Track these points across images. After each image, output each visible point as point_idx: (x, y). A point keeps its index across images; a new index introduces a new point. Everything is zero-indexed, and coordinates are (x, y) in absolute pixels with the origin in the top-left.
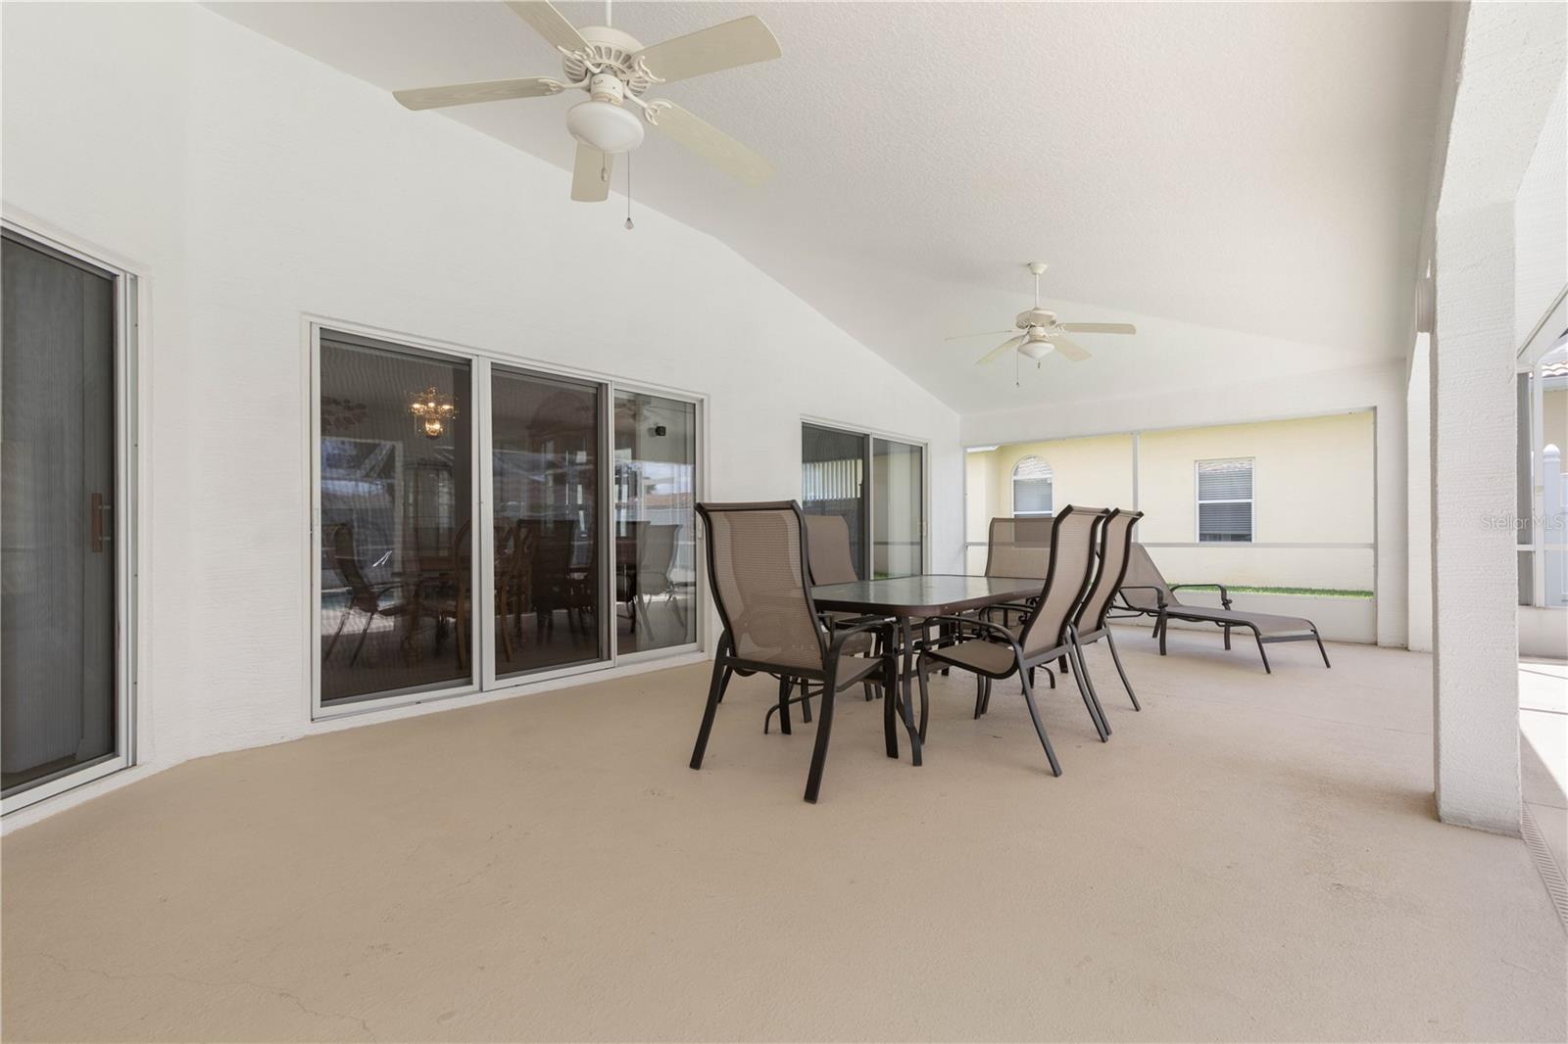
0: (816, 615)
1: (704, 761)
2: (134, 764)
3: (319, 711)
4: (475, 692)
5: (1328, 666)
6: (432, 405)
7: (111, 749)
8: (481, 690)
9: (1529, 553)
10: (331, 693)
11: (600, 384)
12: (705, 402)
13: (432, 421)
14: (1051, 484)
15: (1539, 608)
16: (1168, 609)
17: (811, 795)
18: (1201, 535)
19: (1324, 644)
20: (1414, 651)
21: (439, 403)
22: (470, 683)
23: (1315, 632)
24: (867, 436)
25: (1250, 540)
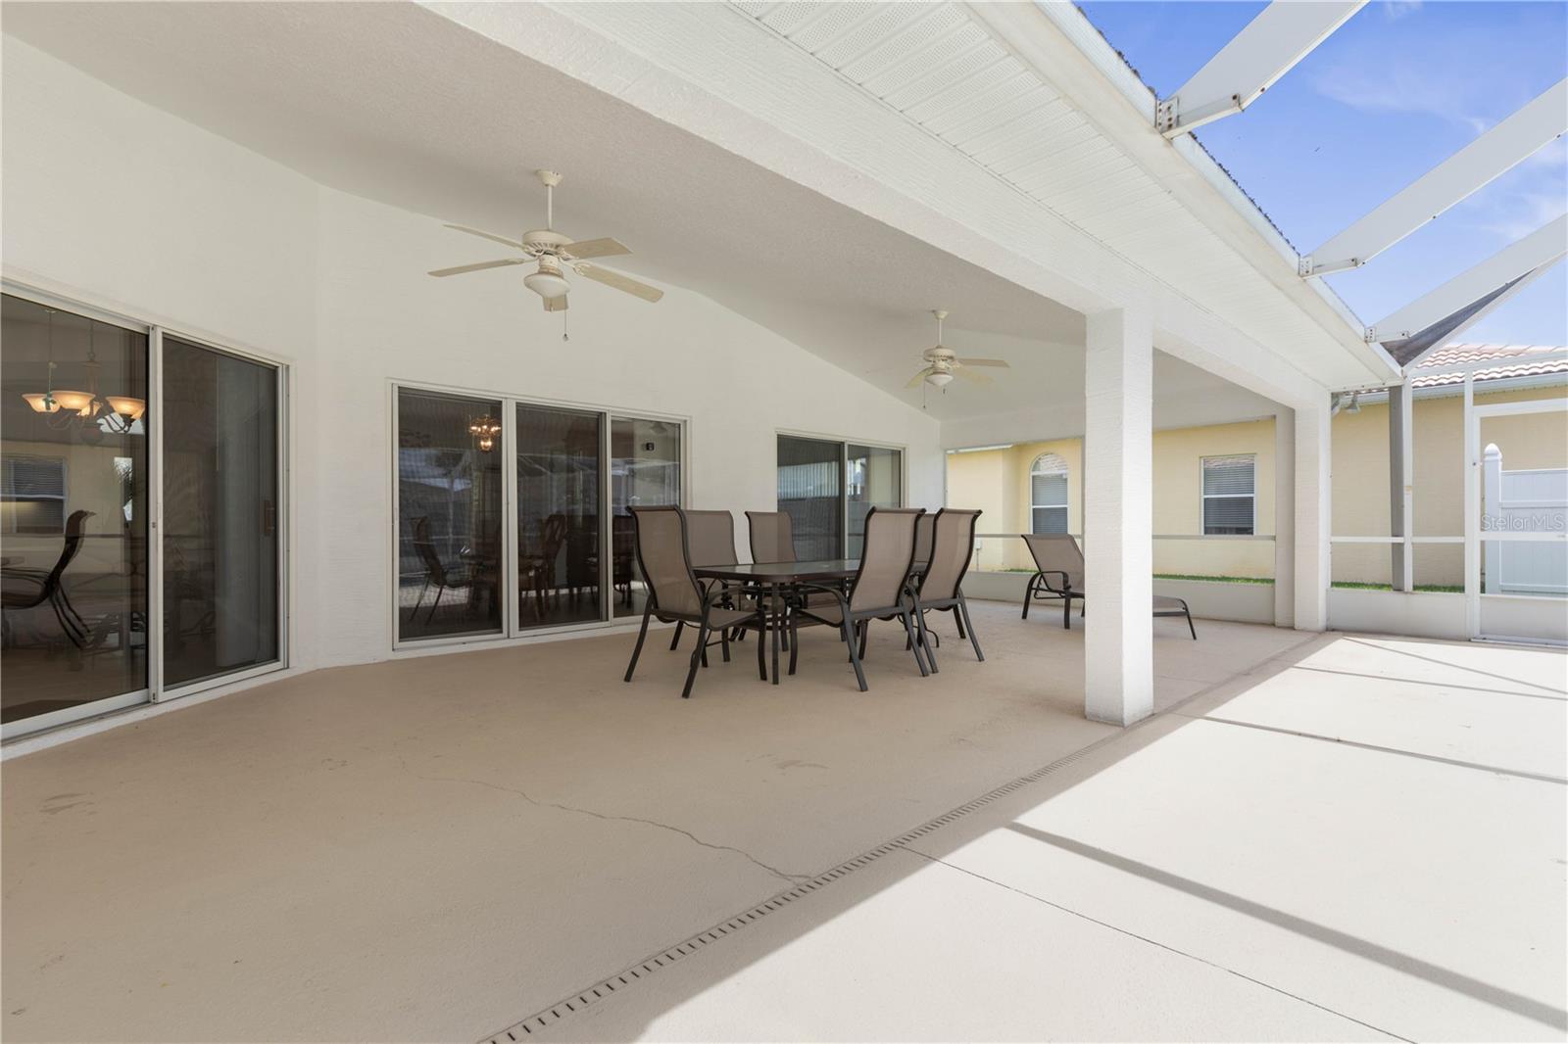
0: (694, 580)
1: (632, 678)
2: (288, 667)
3: (398, 644)
4: (504, 639)
5: (1195, 638)
6: (485, 427)
7: (275, 657)
8: (508, 637)
9: (1401, 545)
10: (405, 634)
11: (601, 413)
12: (688, 423)
13: (486, 439)
14: (1066, 480)
15: (1407, 593)
16: (1071, 590)
17: (686, 694)
18: (1205, 528)
19: (1193, 621)
20: (1299, 630)
21: (490, 426)
22: (501, 632)
23: (1187, 610)
24: (843, 443)
25: (1252, 533)
